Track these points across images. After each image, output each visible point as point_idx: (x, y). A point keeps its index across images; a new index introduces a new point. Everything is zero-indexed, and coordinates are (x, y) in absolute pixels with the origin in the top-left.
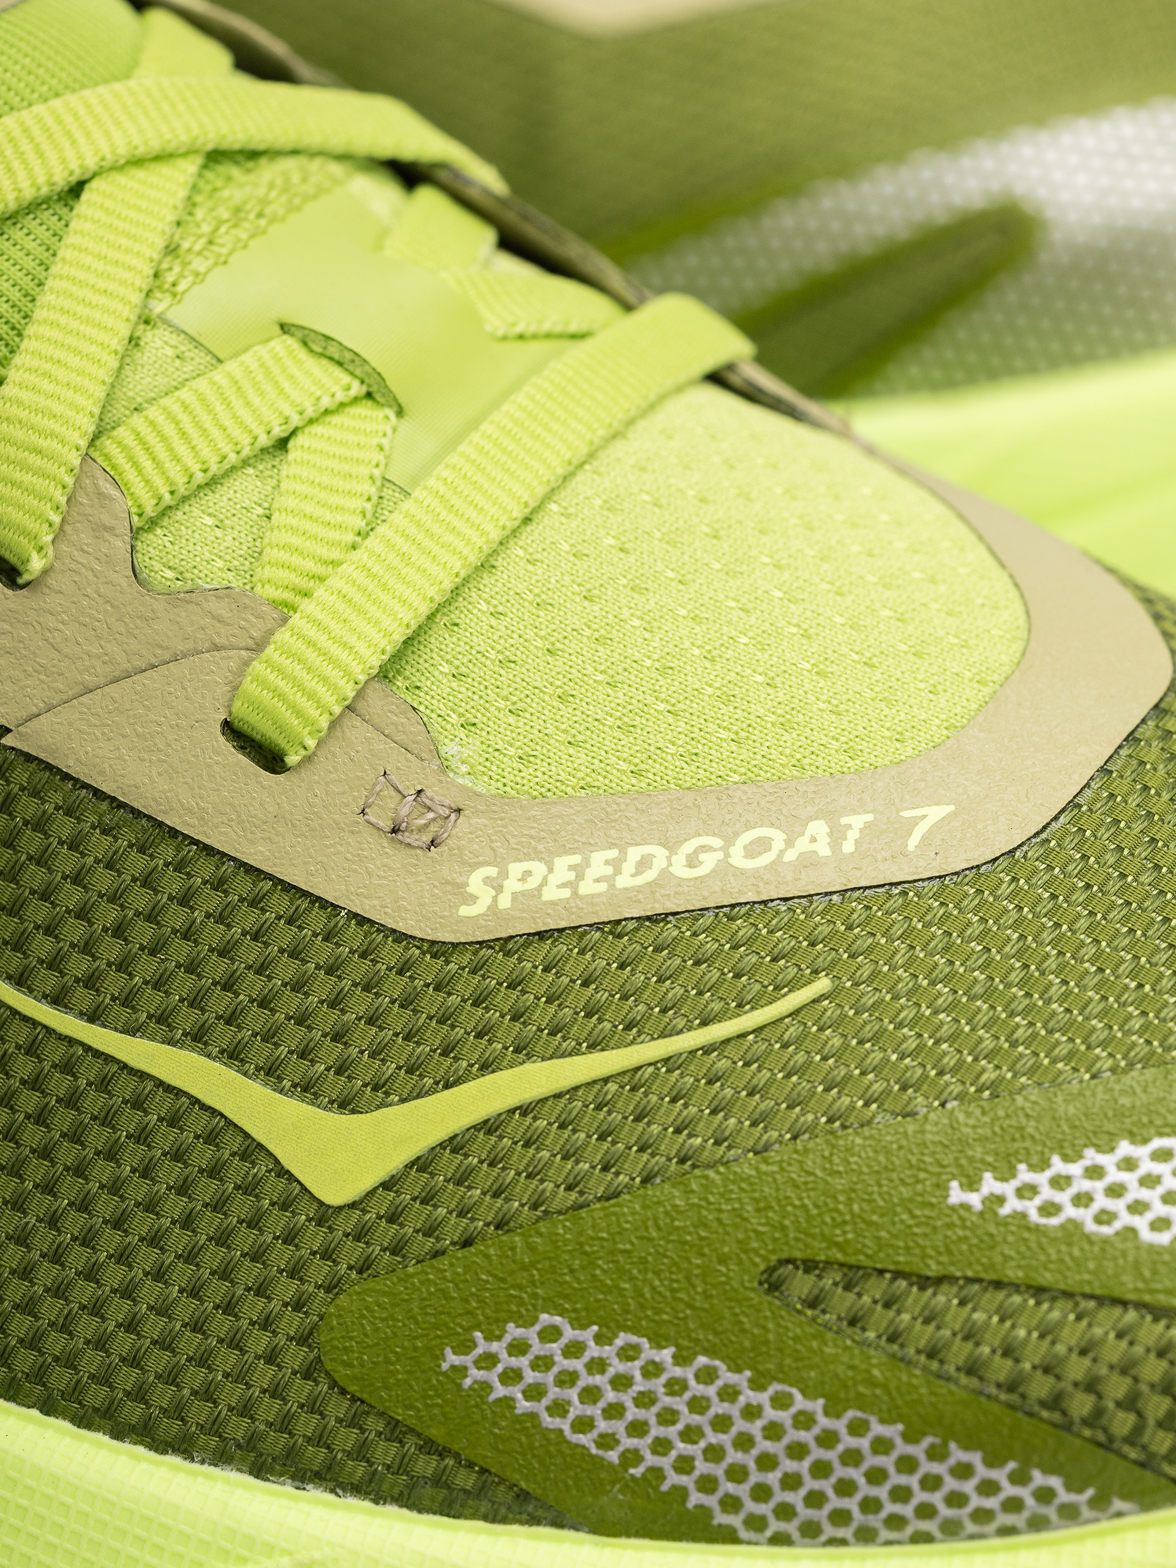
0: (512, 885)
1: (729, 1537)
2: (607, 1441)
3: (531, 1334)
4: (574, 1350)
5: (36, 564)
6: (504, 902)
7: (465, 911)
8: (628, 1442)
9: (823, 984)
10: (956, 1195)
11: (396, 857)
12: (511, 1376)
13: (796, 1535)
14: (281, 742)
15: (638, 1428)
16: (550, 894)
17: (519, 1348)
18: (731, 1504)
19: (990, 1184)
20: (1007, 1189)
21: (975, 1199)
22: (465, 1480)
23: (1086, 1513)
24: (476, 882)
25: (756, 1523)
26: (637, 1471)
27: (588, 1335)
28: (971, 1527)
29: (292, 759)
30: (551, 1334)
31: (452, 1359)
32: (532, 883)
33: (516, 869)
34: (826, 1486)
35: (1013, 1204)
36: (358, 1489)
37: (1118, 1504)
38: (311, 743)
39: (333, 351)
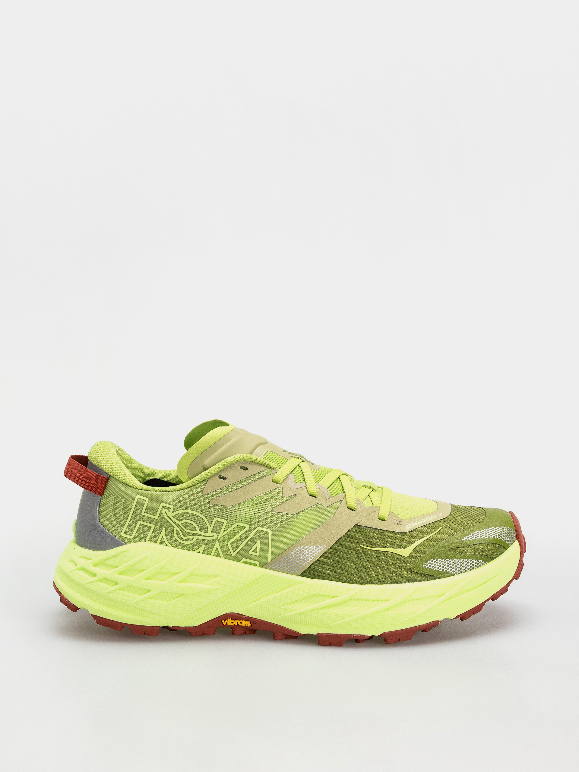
0: (410, 526)
1: (454, 575)
2: (441, 569)
3: (430, 562)
4: (435, 562)
5: (356, 508)
6: (410, 528)
7: (407, 529)
8: (442, 569)
9: (441, 528)
10: (462, 540)
11: (398, 526)
12: (430, 566)
13: (460, 573)
14: (384, 518)
15: (443, 567)
16: (413, 526)
17: (430, 563)
18: (454, 571)
19: (465, 538)
20: (466, 538)
21: (464, 540)
22: (429, 577)
23: (484, 564)
24: (406, 526)
25: (456, 573)
26: (444, 571)
27: (435, 560)
28: (475, 568)
29: (386, 520)
30: (432, 561)
31: (424, 566)
32: (411, 526)
33: (409, 525)
34: (462, 567)
35: (467, 539)
36: (419, 581)
37: (487, 562)
38: (387, 517)
39: (368, 487)
